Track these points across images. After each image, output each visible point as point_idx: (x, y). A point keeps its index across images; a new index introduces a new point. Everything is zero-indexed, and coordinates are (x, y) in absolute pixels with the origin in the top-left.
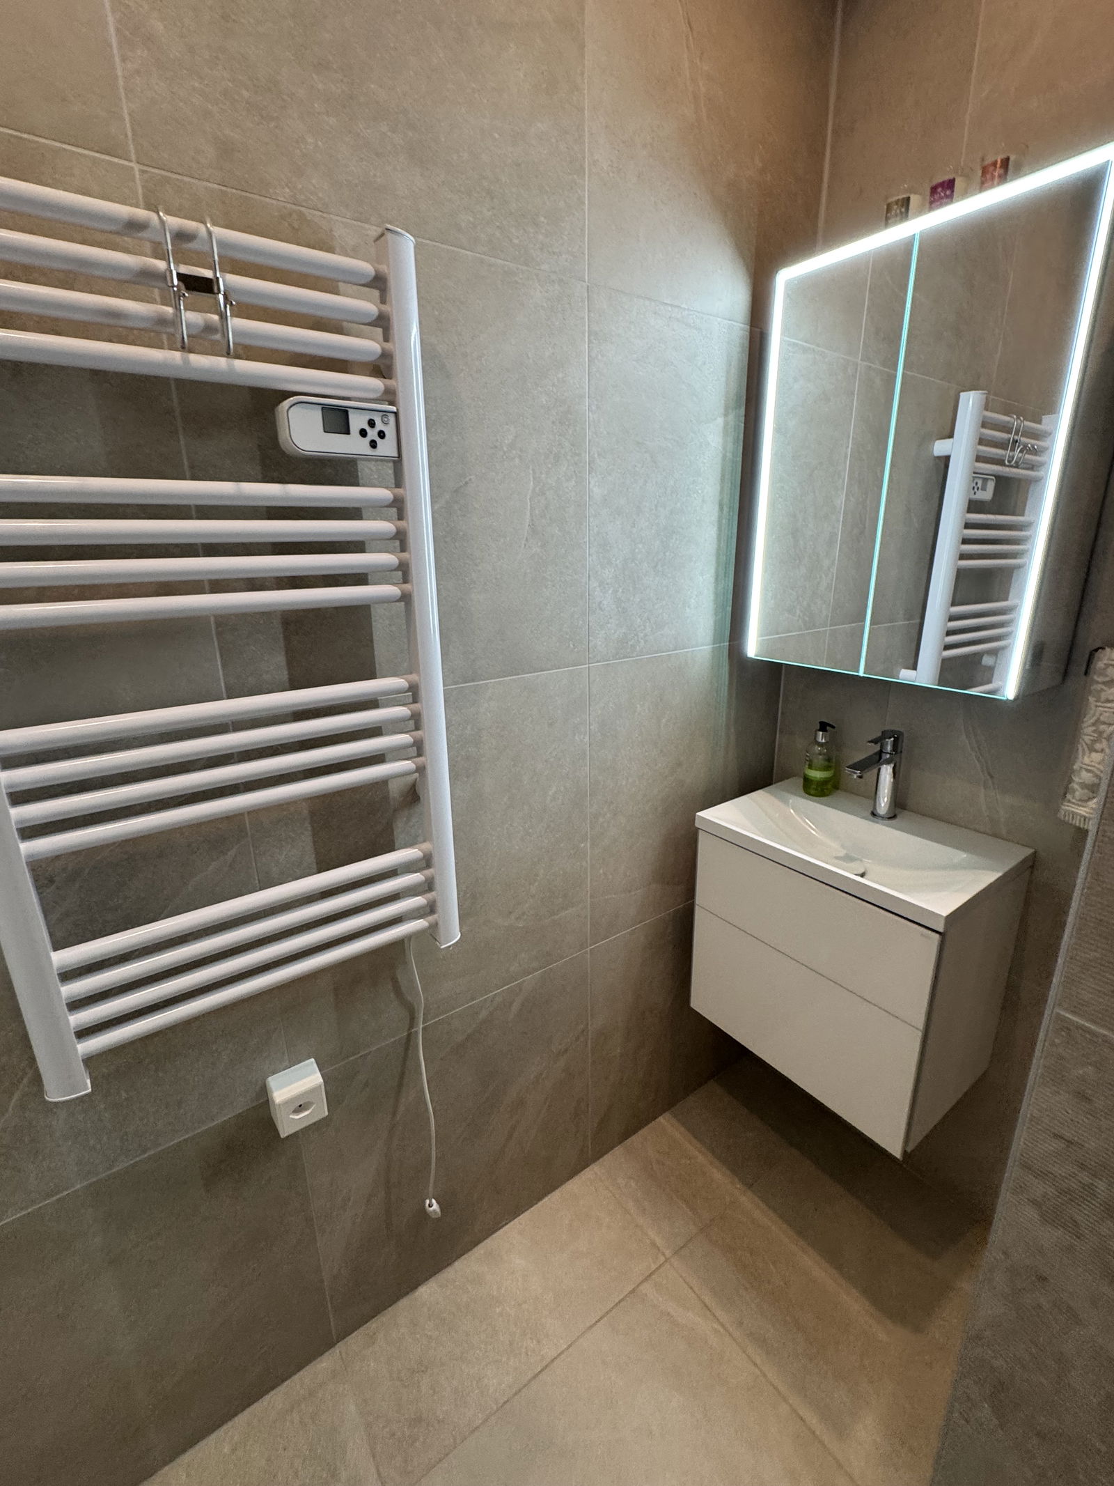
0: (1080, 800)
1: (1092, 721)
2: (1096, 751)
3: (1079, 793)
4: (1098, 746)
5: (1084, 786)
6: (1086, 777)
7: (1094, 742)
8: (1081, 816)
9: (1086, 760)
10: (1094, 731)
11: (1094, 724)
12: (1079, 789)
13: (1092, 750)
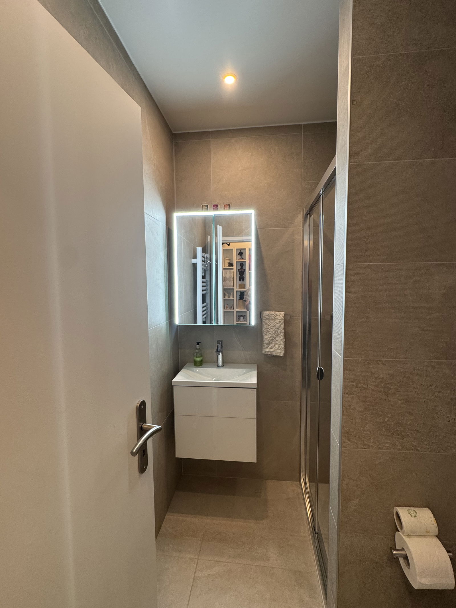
0: (266, 348)
1: (265, 328)
2: (267, 335)
3: (266, 346)
4: (267, 334)
5: (266, 344)
6: (267, 342)
7: (266, 333)
8: (267, 351)
9: (266, 338)
10: (266, 331)
11: (265, 329)
12: (266, 345)
13: (266, 335)
